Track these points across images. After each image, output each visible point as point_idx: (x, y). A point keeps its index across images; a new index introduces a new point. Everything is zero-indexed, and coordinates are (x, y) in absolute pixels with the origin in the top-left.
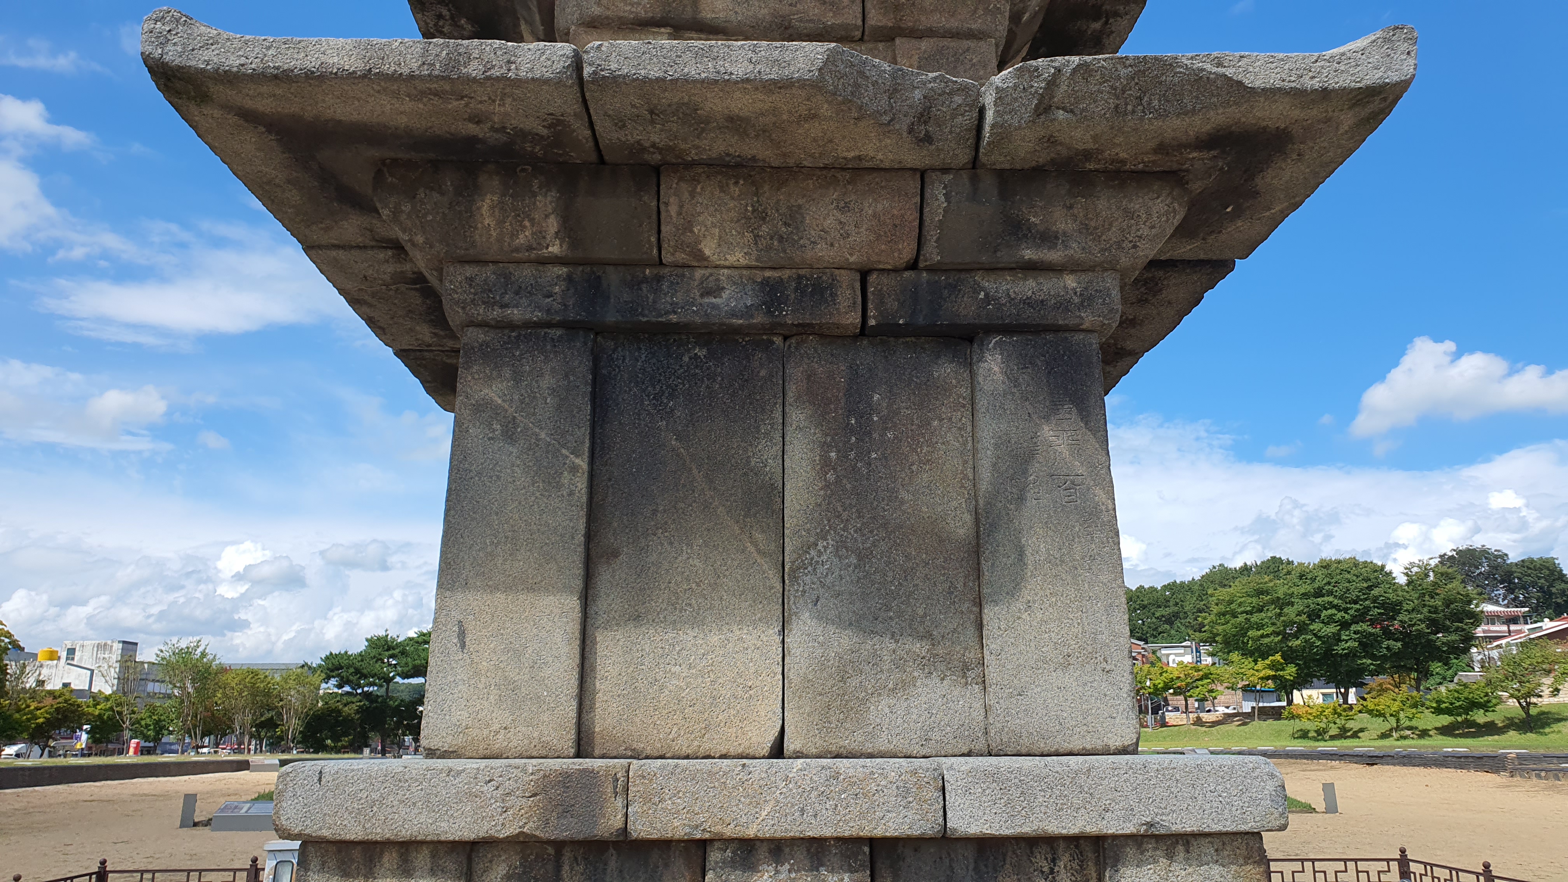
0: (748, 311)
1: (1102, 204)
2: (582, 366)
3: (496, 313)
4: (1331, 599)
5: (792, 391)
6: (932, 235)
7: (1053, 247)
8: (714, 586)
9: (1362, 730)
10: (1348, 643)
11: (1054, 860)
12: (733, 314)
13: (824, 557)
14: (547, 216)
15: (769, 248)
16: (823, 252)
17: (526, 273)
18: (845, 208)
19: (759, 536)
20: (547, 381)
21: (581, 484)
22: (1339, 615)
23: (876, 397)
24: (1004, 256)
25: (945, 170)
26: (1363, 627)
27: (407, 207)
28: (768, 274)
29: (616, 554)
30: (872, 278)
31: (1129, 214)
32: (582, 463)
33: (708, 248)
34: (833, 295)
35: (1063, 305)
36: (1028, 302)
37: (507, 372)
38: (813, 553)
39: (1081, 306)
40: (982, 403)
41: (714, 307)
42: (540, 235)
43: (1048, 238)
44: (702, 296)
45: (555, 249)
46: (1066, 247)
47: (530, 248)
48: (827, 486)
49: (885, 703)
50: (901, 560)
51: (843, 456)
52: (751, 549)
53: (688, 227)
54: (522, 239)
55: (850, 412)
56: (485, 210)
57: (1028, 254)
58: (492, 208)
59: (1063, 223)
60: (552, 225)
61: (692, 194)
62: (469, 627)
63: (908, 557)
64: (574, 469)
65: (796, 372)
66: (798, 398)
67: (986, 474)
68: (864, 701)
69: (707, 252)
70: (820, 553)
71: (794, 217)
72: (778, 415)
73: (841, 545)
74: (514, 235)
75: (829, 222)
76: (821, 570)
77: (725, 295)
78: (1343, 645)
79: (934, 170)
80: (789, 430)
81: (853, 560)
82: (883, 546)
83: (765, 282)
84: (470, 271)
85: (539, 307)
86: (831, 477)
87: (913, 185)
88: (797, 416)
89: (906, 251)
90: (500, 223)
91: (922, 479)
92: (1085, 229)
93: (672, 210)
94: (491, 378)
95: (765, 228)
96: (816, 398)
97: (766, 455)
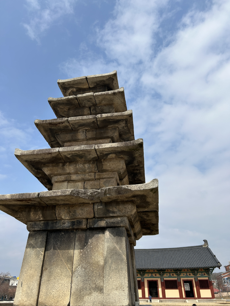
0: (69, 227)
1: (121, 207)
2: (45, 237)
5: (76, 239)
6: (96, 213)
7: (115, 214)
8: (61, 275)
12: (67, 227)
13: (79, 269)
14: (40, 214)
15: (72, 217)
16: (80, 216)
17: (38, 222)
18: (82, 210)
19: (69, 265)
20: (40, 240)
21: (42, 257)
23: (90, 240)
24: (107, 215)
25: (97, 203)
27: (21, 214)
28: (73, 220)
29: (47, 269)
30: (88, 220)
31: (125, 208)
32: (43, 253)
33: (63, 217)
34: (82, 223)
35: (118, 223)
36: (112, 223)
37: (34, 238)
38: (77, 268)
39: (121, 223)
40: (105, 241)
41: (64, 226)
42: (39, 217)
43: (113, 212)
44: (63, 224)
45: (41, 219)
46: (117, 214)
47: (38, 219)
48: (81, 256)
49: (87, 297)
50: (92, 269)
51: (83, 250)
52: (68, 268)
53: (60, 214)
54: (37, 218)
55: (85, 242)
56: (31, 214)
57: (111, 215)
58: (33, 214)
59: (115, 210)
60: (41, 215)
61: (60, 209)
64: (42, 254)
65: (77, 236)
66: (77, 241)
67: (105, 253)
68: (83, 297)
69: (63, 218)
70: (78, 269)
71: (75, 212)
72: (74, 244)
73: (82, 267)
74: (36, 217)
75: (80, 212)
76: (78, 271)
77: (66, 224)
79: (95, 203)
80: (75, 246)
81: (84, 270)
82: (89, 267)
83: (72, 222)
84: (31, 223)
85: (39, 228)
86: (81, 254)
87: (92, 206)
88: (77, 244)
89: (92, 216)
90: (34, 216)
91: (96, 254)
92: (119, 211)
93: (57, 212)
94: (32, 240)
95: (71, 214)
96: (80, 240)
97: (71, 251)
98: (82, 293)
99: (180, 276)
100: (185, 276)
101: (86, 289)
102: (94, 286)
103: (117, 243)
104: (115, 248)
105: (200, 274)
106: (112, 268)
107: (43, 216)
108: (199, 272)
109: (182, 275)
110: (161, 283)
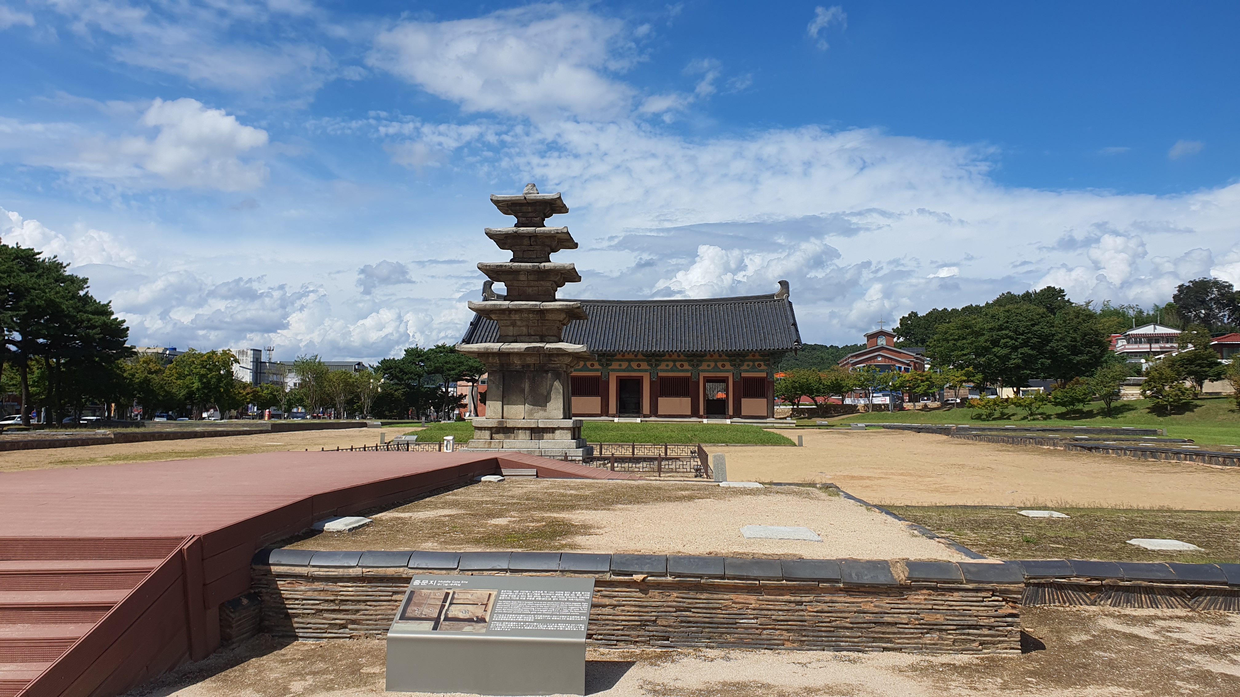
0: (520, 369)
1: (560, 357)
3: (491, 369)
4: (1007, 332)
5: (526, 378)
6: (541, 361)
8: (517, 401)
9: (1013, 415)
10: (1015, 360)
11: (550, 430)
17: (495, 364)
18: (531, 358)
19: (522, 395)
20: (498, 377)
21: (502, 389)
22: (1011, 343)
23: (536, 378)
24: (550, 363)
26: (1025, 350)
28: (523, 364)
29: (506, 397)
30: (536, 364)
31: (563, 359)
34: (530, 367)
35: (557, 368)
36: (553, 368)
40: (548, 379)
51: (532, 385)
55: (533, 380)
57: (553, 363)
61: (513, 357)
62: (490, 405)
64: (501, 387)
71: (525, 359)
72: (524, 380)
76: (529, 399)
78: (1012, 361)
79: (541, 354)
81: (533, 398)
84: (489, 364)
86: (531, 388)
88: (527, 380)
91: (542, 388)
92: (559, 360)
95: (522, 360)
96: (529, 378)
97: (523, 385)
98: (532, 412)
99: (700, 368)
100: (710, 368)
101: (535, 409)
105: (748, 365)
108: (748, 360)
109: (704, 366)
110: (652, 383)
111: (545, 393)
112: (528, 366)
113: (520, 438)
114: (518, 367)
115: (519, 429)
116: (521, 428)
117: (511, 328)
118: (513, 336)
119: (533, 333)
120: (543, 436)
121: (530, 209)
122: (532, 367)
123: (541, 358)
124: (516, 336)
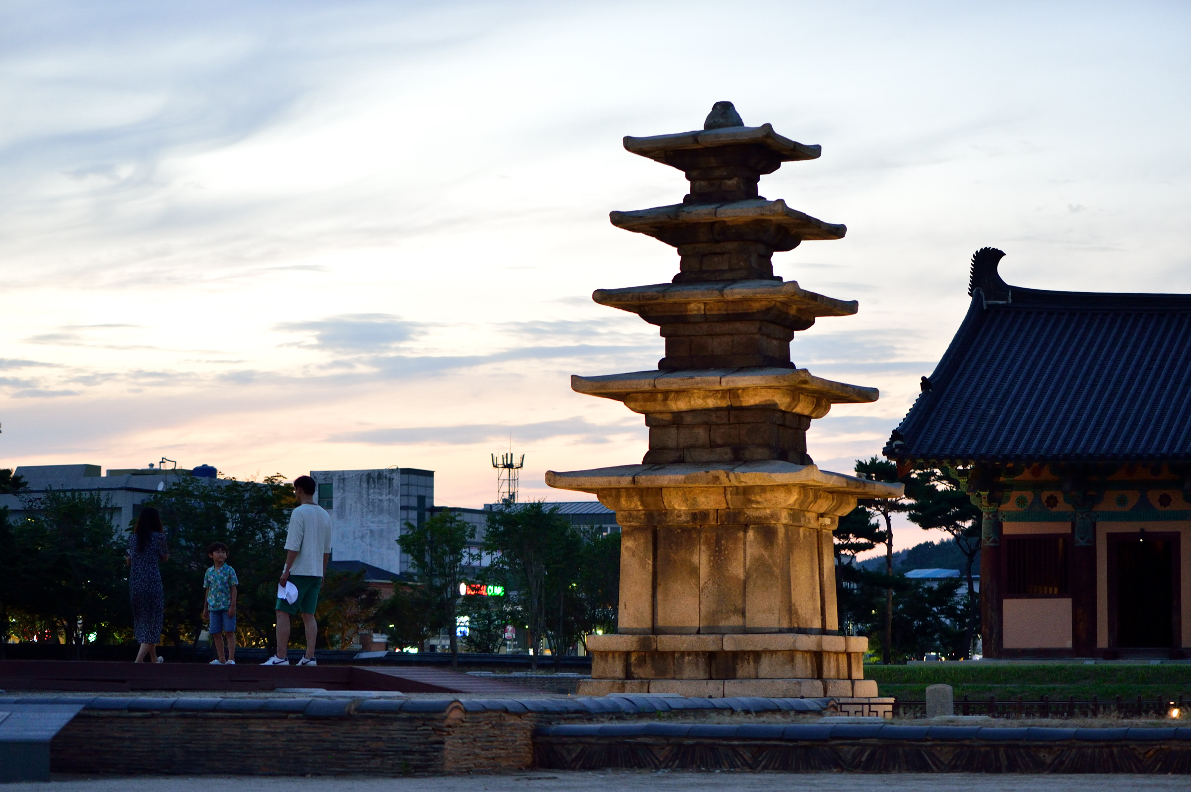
0: (688, 522)
2: (650, 537)
3: (628, 524)
5: (701, 543)
6: (730, 503)
8: (683, 593)
11: (749, 657)
12: (685, 522)
13: (709, 586)
14: (637, 501)
15: (691, 506)
16: (704, 507)
17: (634, 514)
18: (707, 497)
19: (693, 580)
20: (642, 540)
21: (651, 568)
23: (723, 542)
25: (731, 487)
27: (605, 501)
28: (692, 512)
29: (660, 585)
30: (719, 511)
31: (775, 497)
32: (651, 562)
33: (676, 507)
34: (709, 517)
35: (766, 518)
36: (757, 517)
37: (632, 538)
38: (707, 584)
39: (770, 518)
40: (748, 544)
41: (680, 521)
42: (636, 505)
43: (758, 503)
44: (677, 518)
45: (640, 508)
48: (710, 567)
50: (728, 585)
51: (714, 558)
52: (692, 584)
53: (670, 502)
54: (633, 506)
55: (716, 546)
57: (754, 506)
60: (639, 503)
61: (670, 495)
62: (627, 603)
63: (730, 585)
64: (649, 564)
65: (703, 535)
66: (703, 543)
67: (748, 563)
68: (718, 621)
69: (676, 508)
71: (694, 499)
72: (698, 548)
73: (714, 582)
74: (630, 506)
75: (704, 500)
76: (709, 589)
77: (683, 517)
79: (728, 487)
81: (717, 586)
82: (724, 582)
83: (691, 514)
84: (622, 513)
85: (639, 522)
86: (711, 564)
87: (722, 491)
88: (703, 548)
89: (725, 506)
90: (627, 503)
91: (735, 564)
92: (766, 500)
93: (666, 499)
94: (629, 540)
95: (688, 502)
96: (708, 542)
97: (695, 559)
98: (716, 617)
101: (722, 612)
102: (732, 608)
103: (766, 548)
104: (762, 556)
106: (757, 585)
107: (643, 503)
111: (742, 576)
112: (705, 515)
113: (686, 675)
114: (683, 518)
115: (683, 654)
116: (689, 653)
117: (673, 431)
118: (677, 449)
119: (719, 441)
120: (734, 670)
121: (713, 162)
122: (711, 517)
123: (729, 497)
124: (683, 449)
